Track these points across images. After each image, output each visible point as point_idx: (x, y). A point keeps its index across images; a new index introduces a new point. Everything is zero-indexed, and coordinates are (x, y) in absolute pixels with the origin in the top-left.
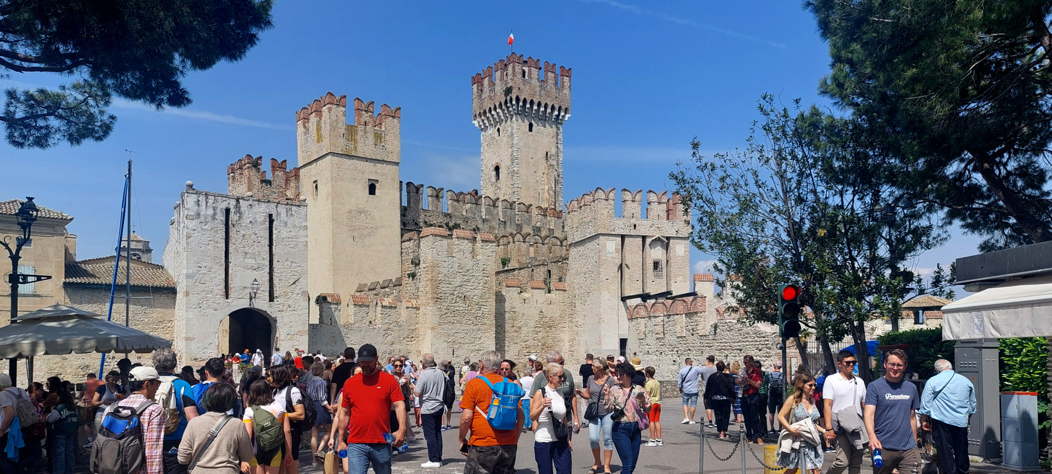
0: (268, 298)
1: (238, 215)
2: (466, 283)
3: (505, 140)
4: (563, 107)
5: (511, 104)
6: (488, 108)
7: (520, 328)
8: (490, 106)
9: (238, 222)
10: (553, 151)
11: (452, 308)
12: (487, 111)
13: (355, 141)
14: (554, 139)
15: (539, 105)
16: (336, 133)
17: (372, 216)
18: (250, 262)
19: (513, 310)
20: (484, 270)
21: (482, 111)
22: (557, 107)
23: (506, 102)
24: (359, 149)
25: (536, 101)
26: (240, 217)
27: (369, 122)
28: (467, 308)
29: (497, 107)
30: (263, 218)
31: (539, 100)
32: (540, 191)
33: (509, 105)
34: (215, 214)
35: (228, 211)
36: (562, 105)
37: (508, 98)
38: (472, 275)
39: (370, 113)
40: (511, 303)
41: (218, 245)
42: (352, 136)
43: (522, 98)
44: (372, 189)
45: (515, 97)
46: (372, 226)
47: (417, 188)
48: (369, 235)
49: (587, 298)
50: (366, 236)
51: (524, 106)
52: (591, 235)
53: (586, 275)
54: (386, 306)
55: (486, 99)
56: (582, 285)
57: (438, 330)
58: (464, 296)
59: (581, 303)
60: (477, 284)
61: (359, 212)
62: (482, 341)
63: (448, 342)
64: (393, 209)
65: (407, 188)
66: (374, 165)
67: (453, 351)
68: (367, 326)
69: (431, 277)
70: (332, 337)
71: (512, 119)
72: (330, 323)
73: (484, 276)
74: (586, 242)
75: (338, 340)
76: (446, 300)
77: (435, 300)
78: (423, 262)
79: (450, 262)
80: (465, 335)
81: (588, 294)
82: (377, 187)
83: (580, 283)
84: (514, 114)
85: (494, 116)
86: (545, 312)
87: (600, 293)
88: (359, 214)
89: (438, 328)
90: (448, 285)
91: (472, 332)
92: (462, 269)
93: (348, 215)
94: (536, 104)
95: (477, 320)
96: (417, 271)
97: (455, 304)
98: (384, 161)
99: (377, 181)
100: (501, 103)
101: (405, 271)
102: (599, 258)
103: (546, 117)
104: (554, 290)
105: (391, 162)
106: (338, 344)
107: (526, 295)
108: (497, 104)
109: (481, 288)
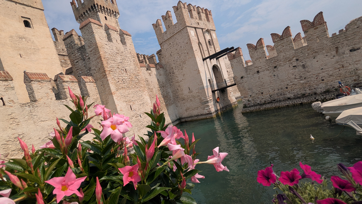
2: (123, 61)
5: (95, 7)
6: (83, 13)
7: (152, 89)
8: (83, 11)
11: (120, 78)
12: (83, 14)
17: (32, 41)
19: (146, 80)
20: (131, 53)
21: (80, 15)
22: (114, 11)
23: (92, 7)
28: (129, 77)
29: (88, 10)
33: (93, 8)
36: (116, 11)
37: (93, 5)
38: (125, 55)
40: (145, 76)
43: (99, 5)
44: (27, 24)
45: (96, 3)
46: (34, 48)
47: (60, 32)
48: (33, 53)
49: (183, 65)
50: (31, 54)
51: (101, 8)
52: (179, 30)
53: (179, 54)
54: (68, 82)
55: (81, 9)
56: (177, 60)
57: (117, 94)
58: (125, 69)
59: (178, 70)
60: (130, 62)
61: (20, 38)
62: (143, 97)
63: (126, 102)
64: (47, 38)
65: (53, 31)
66: (23, 8)
67: (131, 107)
68: (55, 101)
69: (100, 55)
70: (11, 120)
71: (96, 14)
72: (3, 103)
73: (132, 57)
74: (175, 36)
75: (21, 121)
76: (116, 72)
77: (108, 72)
78: (88, 47)
79: (110, 45)
80: (133, 95)
81: (184, 63)
82: (30, 23)
83: (174, 60)
84: (97, 12)
85: (87, 16)
86: (160, 80)
87: (195, 58)
88: (21, 39)
89: (117, 93)
90: (114, 62)
91: (137, 92)
92: (118, 51)
93: (10, 39)
94: (106, 8)
95: (136, 84)
96: (84, 56)
97: (122, 75)
98: (30, 6)
99: (29, 19)
100: (89, 8)
101: (73, 61)
102: (190, 39)
103: (111, 15)
104: (159, 68)
105: (36, 8)
106: (23, 125)
107: (150, 72)
108: (87, 10)
109: (133, 64)
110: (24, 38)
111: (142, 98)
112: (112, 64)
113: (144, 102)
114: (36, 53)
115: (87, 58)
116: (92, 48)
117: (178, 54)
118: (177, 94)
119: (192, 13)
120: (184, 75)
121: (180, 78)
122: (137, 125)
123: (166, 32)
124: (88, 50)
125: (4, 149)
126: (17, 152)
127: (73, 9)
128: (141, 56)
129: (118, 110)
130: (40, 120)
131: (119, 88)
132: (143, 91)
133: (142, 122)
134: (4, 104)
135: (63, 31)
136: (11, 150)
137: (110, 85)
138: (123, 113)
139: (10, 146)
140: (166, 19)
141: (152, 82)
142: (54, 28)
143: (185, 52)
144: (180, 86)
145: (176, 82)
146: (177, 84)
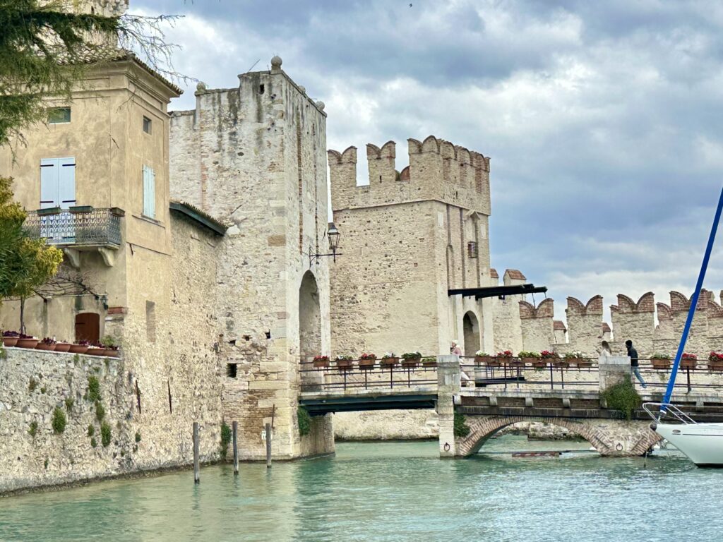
1: (302, 120)
9: (302, 132)
26: (303, 125)
30: (311, 129)
34: (293, 115)
49: (394, 290)
52: (409, 201)
53: (388, 257)
56: (377, 272)
59: (374, 297)
74: (391, 210)
81: (399, 284)
83: (368, 267)
87: (435, 283)
102: (432, 233)
119: (449, 167)
120: (387, 316)
121: (371, 321)
123: (366, 190)
140: (379, 158)
143: (410, 260)
144: (362, 343)
145: (356, 328)
146: (357, 335)
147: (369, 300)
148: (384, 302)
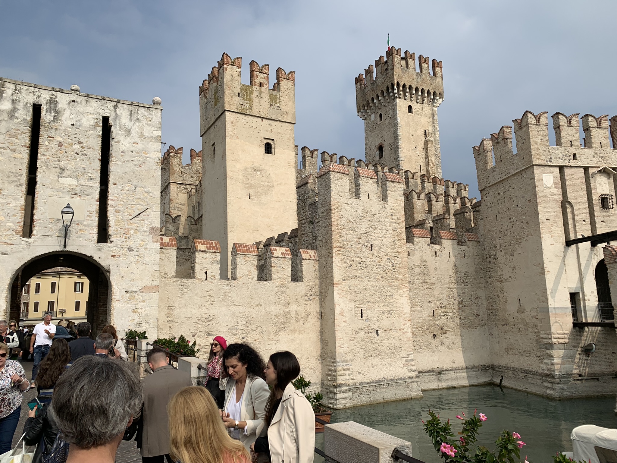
0: (95, 237)
1: (53, 114)
2: (372, 230)
3: (387, 122)
4: (438, 93)
5: (393, 89)
6: (371, 99)
7: (433, 284)
8: (372, 96)
9: (52, 124)
10: (430, 129)
11: (357, 259)
12: (370, 101)
13: (251, 100)
14: (431, 119)
15: (417, 89)
16: (231, 92)
17: (268, 174)
18: (69, 182)
19: (424, 263)
20: (392, 215)
21: (365, 103)
22: (432, 92)
23: (388, 89)
24: (254, 107)
25: (414, 87)
26: (56, 118)
27: (264, 83)
28: (374, 259)
29: (379, 95)
30: (93, 122)
31: (417, 86)
32: (422, 164)
33: (390, 90)
34: (14, 110)
35: (37, 109)
36: (436, 91)
37: (390, 86)
38: (378, 220)
39: (265, 75)
40: (422, 256)
41: (18, 156)
42: (247, 96)
43: (402, 84)
44: (268, 149)
45: (396, 82)
46: (268, 184)
47: (312, 152)
48: (265, 193)
49: (516, 246)
50: (262, 193)
51: (404, 90)
52: (518, 171)
53: (512, 220)
54: (278, 257)
55: (369, 92)
56: (506, 232)
57: (342, 286)
58: (371, 245)
59: (506, 253)
60: (385, 231)
61: (255, 170)
62: (394, 300)
63: (355, 302)
64: (289, 168)
65: (302, 152)
66: (269, 124)
67: (362, 312)
68: (256, 282)
69: (331, 221)
70: (208, 297)
71: (393, 103)
72: (205, 277)
73: (393, 222)
74: (510, 181)
75: (216, 300)
76: (350, 250)
77: (337, 249)
78: (321, 206)
79: (353, 204)
80: (374, 292)
81: (518, 242)
82: (273, 146)
83: (501, 230)
84: (395, 98)
85: (376, 105)
86: (458, 266)
87: (541, 237)
88: (255, 172)
89: (343, 284)
90: (352, 232)
91: (382, 288)
92: (366, 213)
93: (244, 172)
94: (414, 89)
95: (386, 273)
96: (314, 218)
97: (360, 255)
98: (279, 121)
99: (273, 140)
100: (382, 91)
101: (301, 221)
102: (535, 195)
103: (423, 100)
104: (467, 241)
105: (286, 122)
106: (216, 305)
107: (437, 247)
108: (379, 93)
109: (389, 236)
110: (259, 170)
111: (392, 301)
112: (349, 236)
113: (394, 309)
114: (268, 192)
115: (317, 221)
116: (324, 209)
117: (510, 219)
118: (495, 307)
119: (560, 133)
120: (514, 268)
121: (506, 273)
122: (364, 347)
123: (494, 169)
124: (320, 210)
125: (195, 327)
126: (203, 334)
127: (356, 92)
128: (455, 201)
129: (336, 312)
130: (232, 304)
131: (349, 277)
132: (398, 288)
133: (377, 345)
134: (206, 279)
135: (318, 150)
136: (199, 331)
137: (334, 271)
138: (344, 319)
139: (200, 326)
140: (498, 143)
141: (436, 269)
142: (305, 147)
143: (524, 219)
144: (503, 291)
145: (498, 279)
146: (499, 284)
147: (503, 256)
148: (511, 257)
